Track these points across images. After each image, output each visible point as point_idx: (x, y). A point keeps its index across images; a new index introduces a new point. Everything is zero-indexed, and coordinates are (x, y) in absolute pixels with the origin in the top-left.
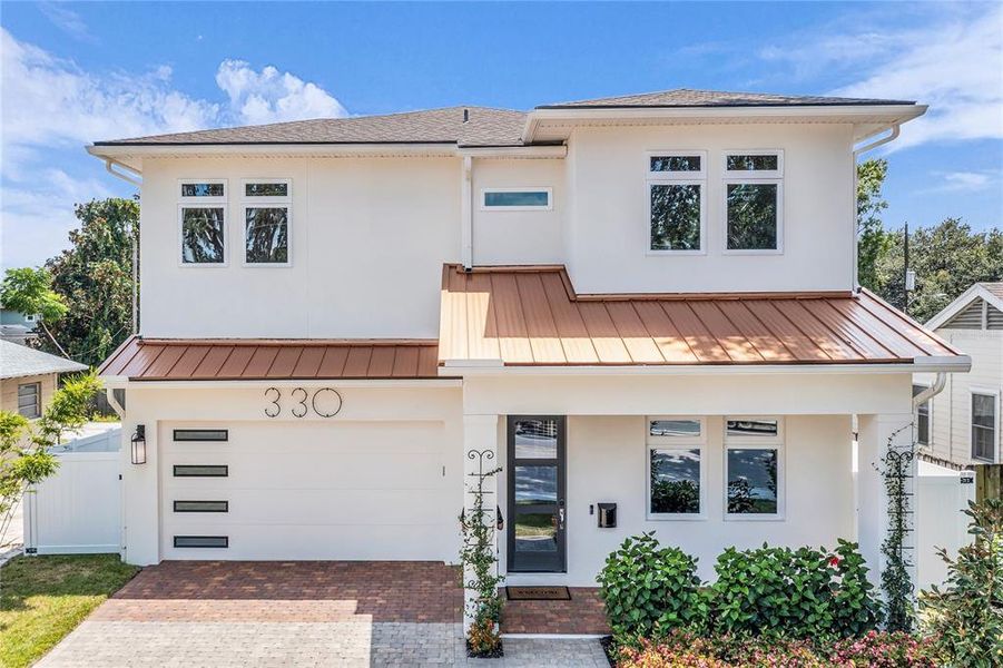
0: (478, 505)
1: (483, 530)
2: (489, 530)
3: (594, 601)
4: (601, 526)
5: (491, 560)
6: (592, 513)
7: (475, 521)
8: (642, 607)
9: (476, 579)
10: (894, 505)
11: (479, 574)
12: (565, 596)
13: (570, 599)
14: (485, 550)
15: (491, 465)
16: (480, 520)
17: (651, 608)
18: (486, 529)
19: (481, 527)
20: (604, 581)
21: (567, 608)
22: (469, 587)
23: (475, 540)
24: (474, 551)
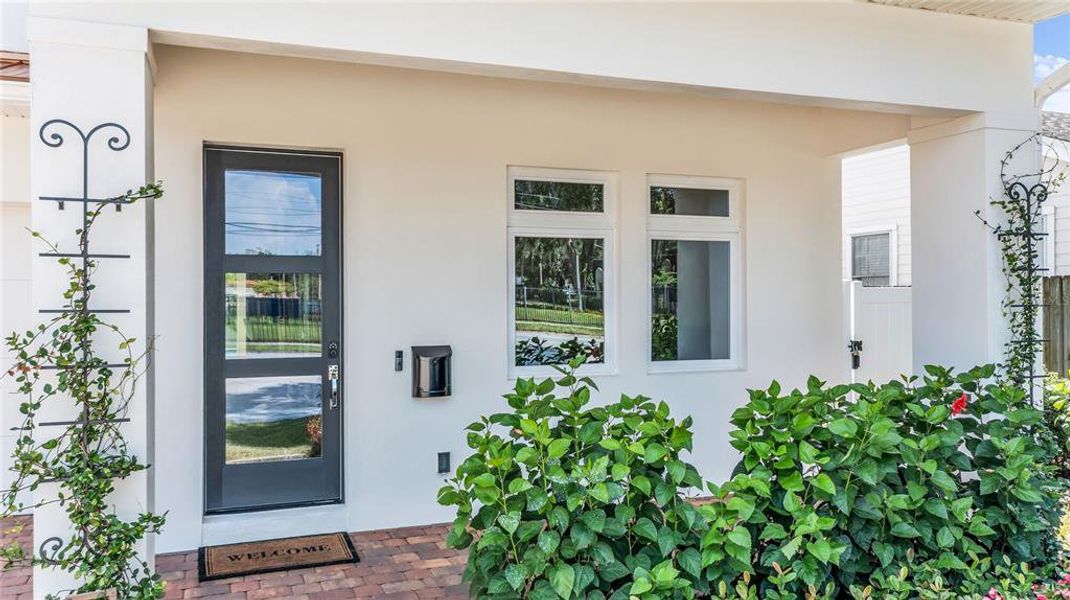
0: (79, 295)
1: (94, 375)
2: (118, 373)
3: (412, 557)
4: (417, 393)
5: (124, 467)
6: (400, 367)
7: (66, 347)
8: (578, 559)
9: (68, 530)
10: (1018, 291)
11: (78, 515)
12: (344, 554)
13: (356, 559)
14: (107, 440)
15: (124, 171)
16: (85, 345)
17: (606, 556)
18: (106, 371)
19: (86, 366)
20: (462, 499)
21: (351, 582)
22: (45, 561)
23: (65, 407)
24: (66, 444)
